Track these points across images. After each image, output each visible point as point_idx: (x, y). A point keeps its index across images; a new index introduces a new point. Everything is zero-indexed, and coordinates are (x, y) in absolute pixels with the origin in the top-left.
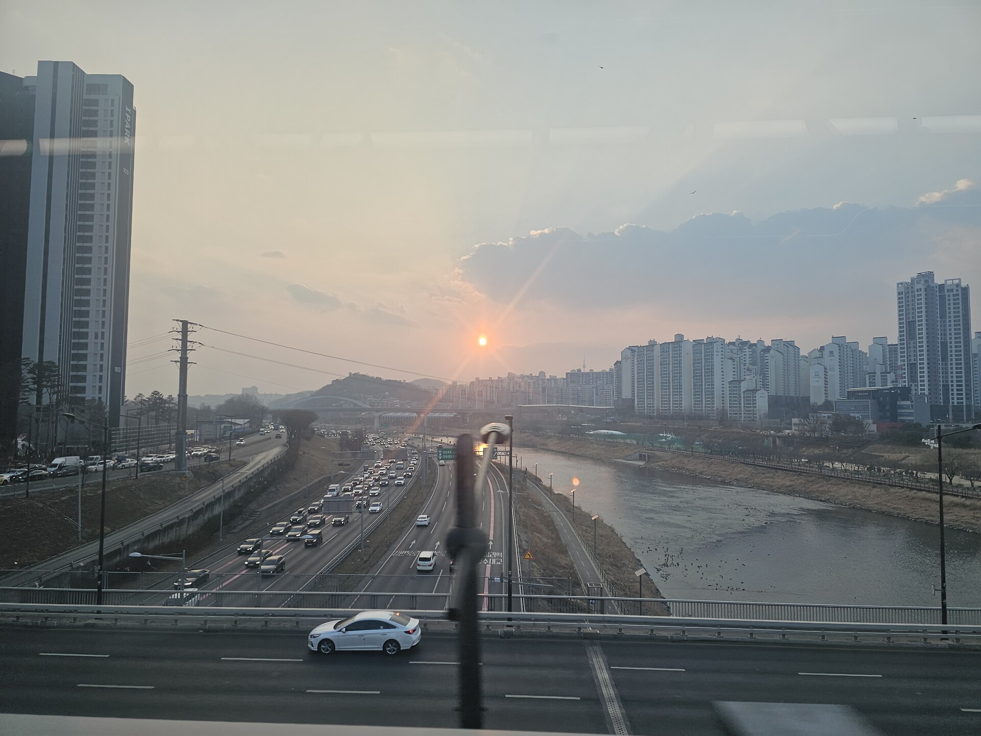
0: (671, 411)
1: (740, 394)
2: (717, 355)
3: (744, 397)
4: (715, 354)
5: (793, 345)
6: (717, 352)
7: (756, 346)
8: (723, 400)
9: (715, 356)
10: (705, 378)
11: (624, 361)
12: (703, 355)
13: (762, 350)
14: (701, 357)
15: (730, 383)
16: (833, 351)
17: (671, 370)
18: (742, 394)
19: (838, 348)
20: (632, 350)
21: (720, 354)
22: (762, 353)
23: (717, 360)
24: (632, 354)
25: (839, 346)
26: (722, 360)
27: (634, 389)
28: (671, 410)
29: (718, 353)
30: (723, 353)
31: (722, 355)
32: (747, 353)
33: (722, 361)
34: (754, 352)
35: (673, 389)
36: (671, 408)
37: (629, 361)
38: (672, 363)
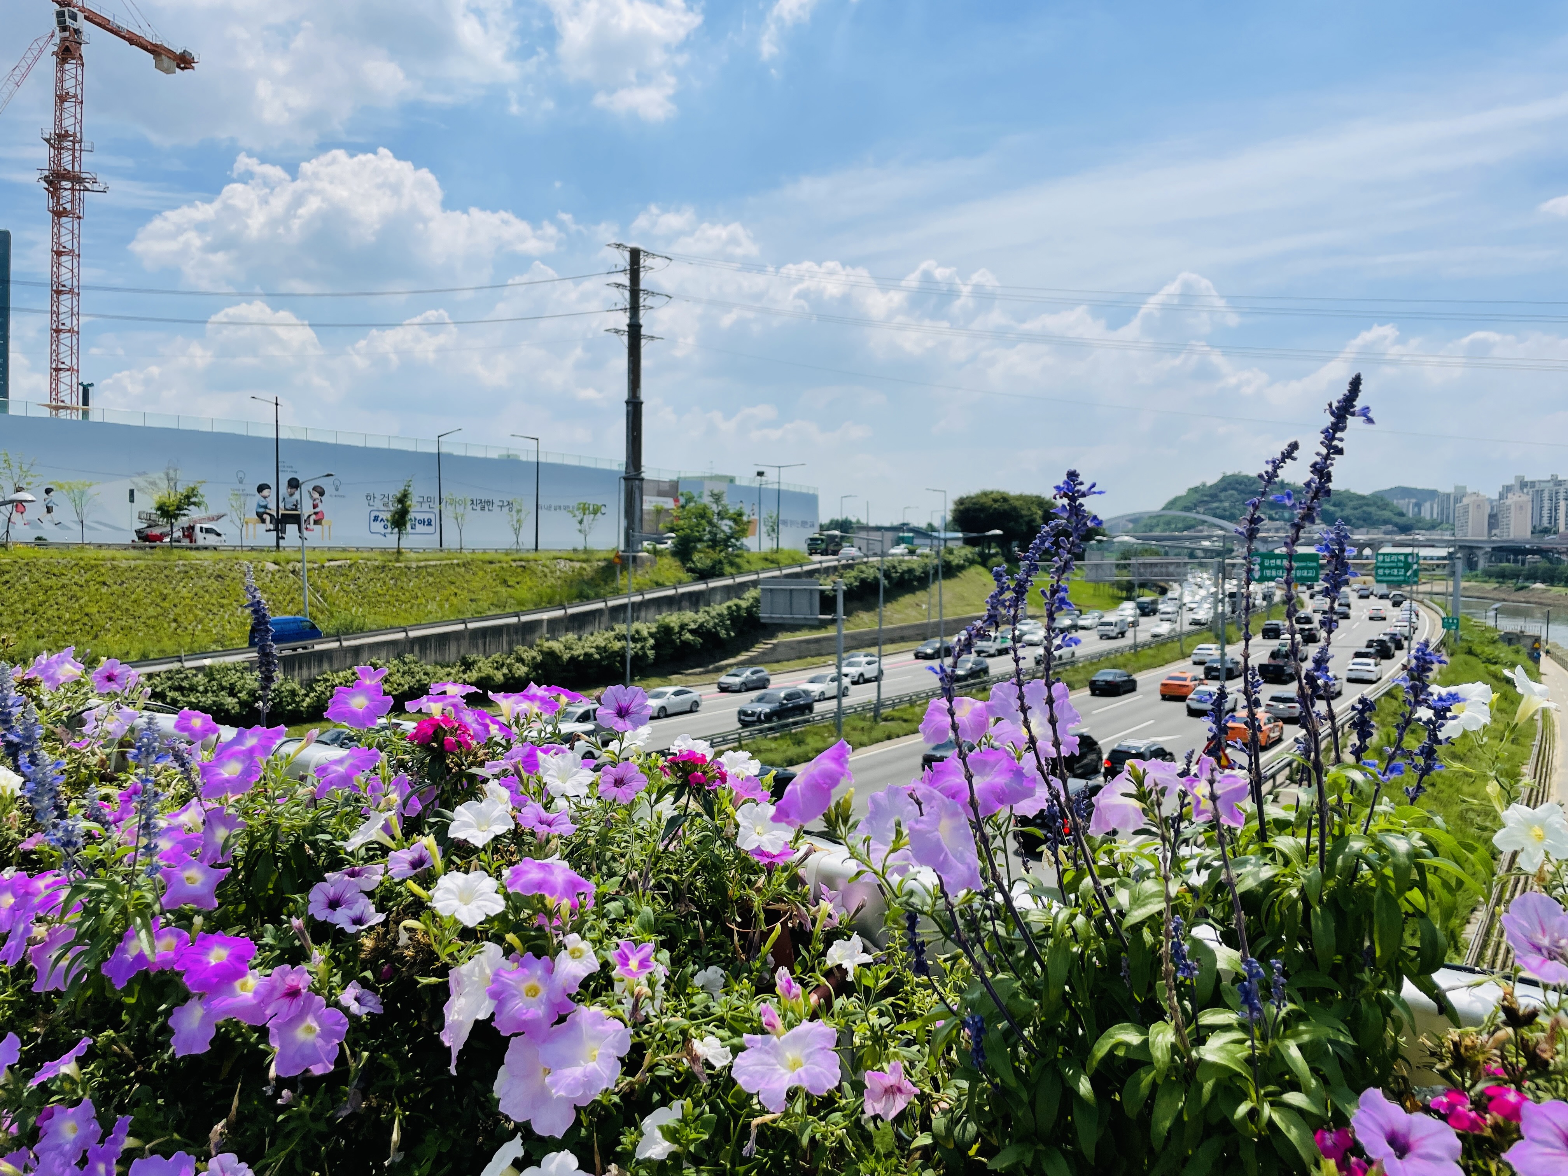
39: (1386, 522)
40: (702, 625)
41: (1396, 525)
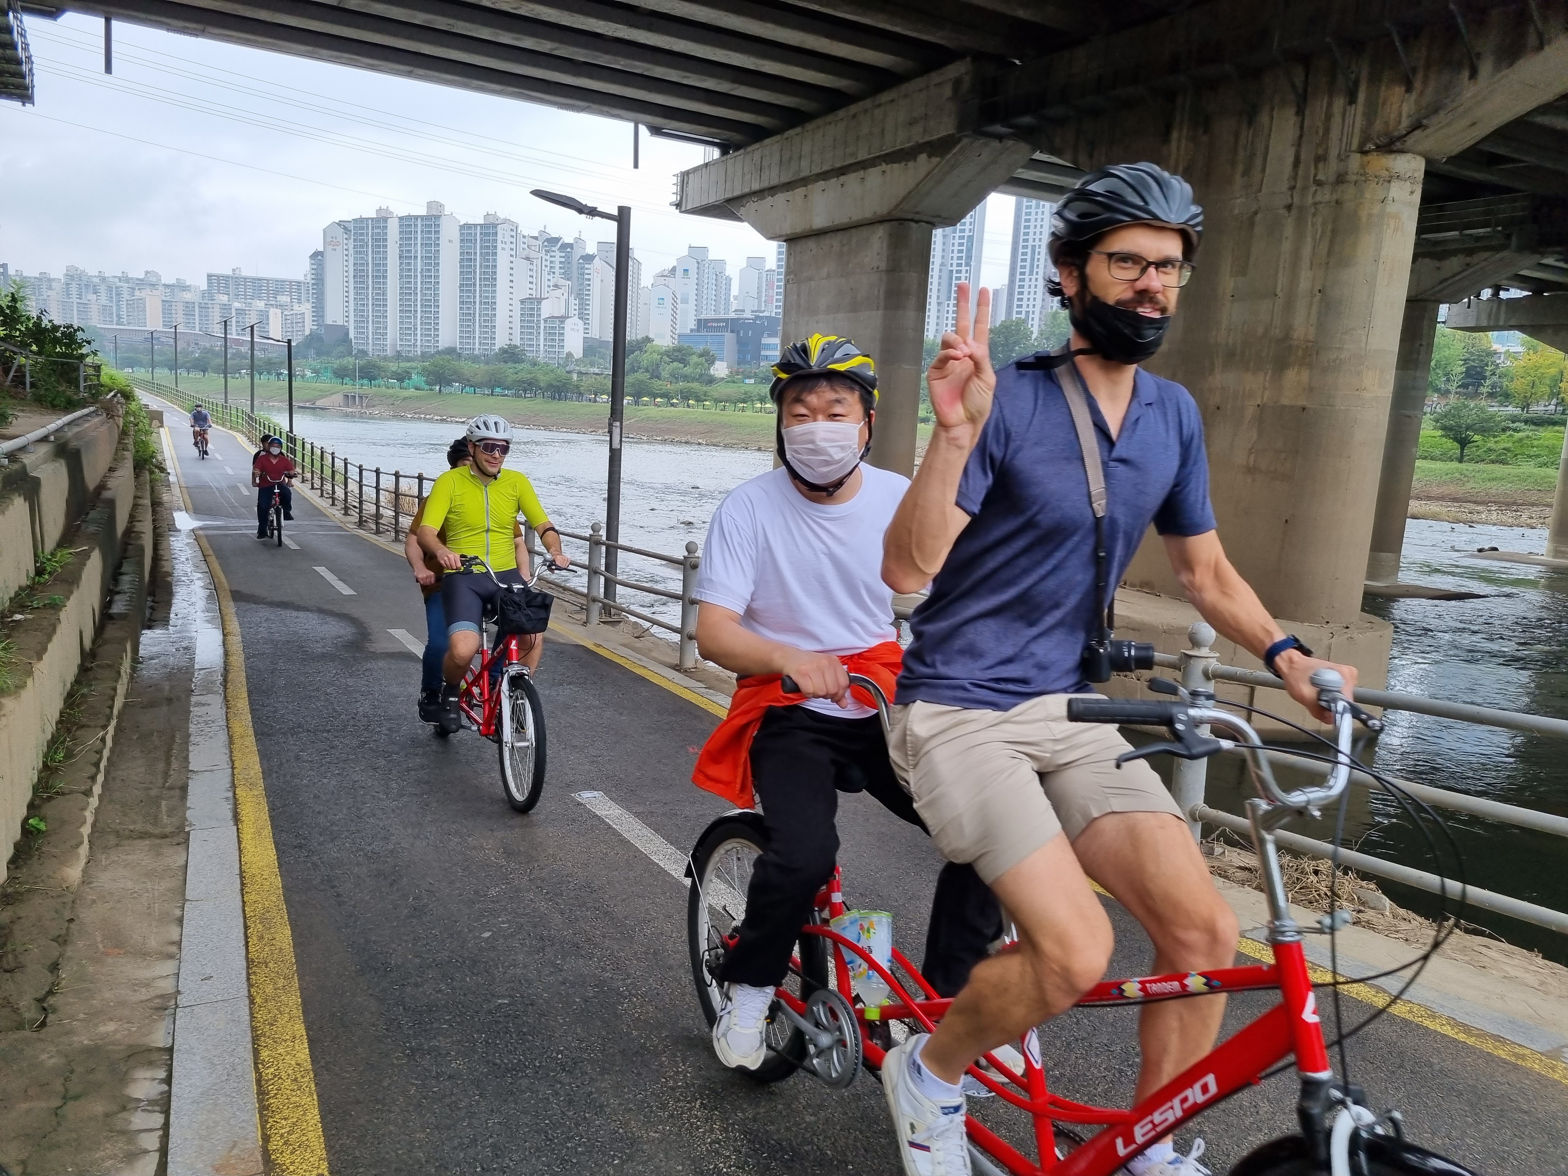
1: (538, 323)
2: (503, 249)
3: (545, 328)
4: (499, 245)
6: (502, 242)
7: (572, 248)
8: (510, 333)
10: (480, 291)
11: (330, 248)
12: (478, 247)
13: (582, 257)
14: (475, 248)
15: (522, 302)
16: (687, 270)
17: (419, 270)
18: (542, 322)
19: (696, 265)
20: (345, 228)
21: (508, 246)
22: (581, 261)
23: (503, 259)
24: (345, 236)
25: (698, 263)
26: (512, 259)
27: (348, 307)
28: (419, 347)
30: (514, 246)
31: (512, 249)
32: (557, 260)
33: (512, 262)
34: (568, 257)
35: (421, 306)
36: (419, 343)
37: (339, 250)
38: (422, 257)
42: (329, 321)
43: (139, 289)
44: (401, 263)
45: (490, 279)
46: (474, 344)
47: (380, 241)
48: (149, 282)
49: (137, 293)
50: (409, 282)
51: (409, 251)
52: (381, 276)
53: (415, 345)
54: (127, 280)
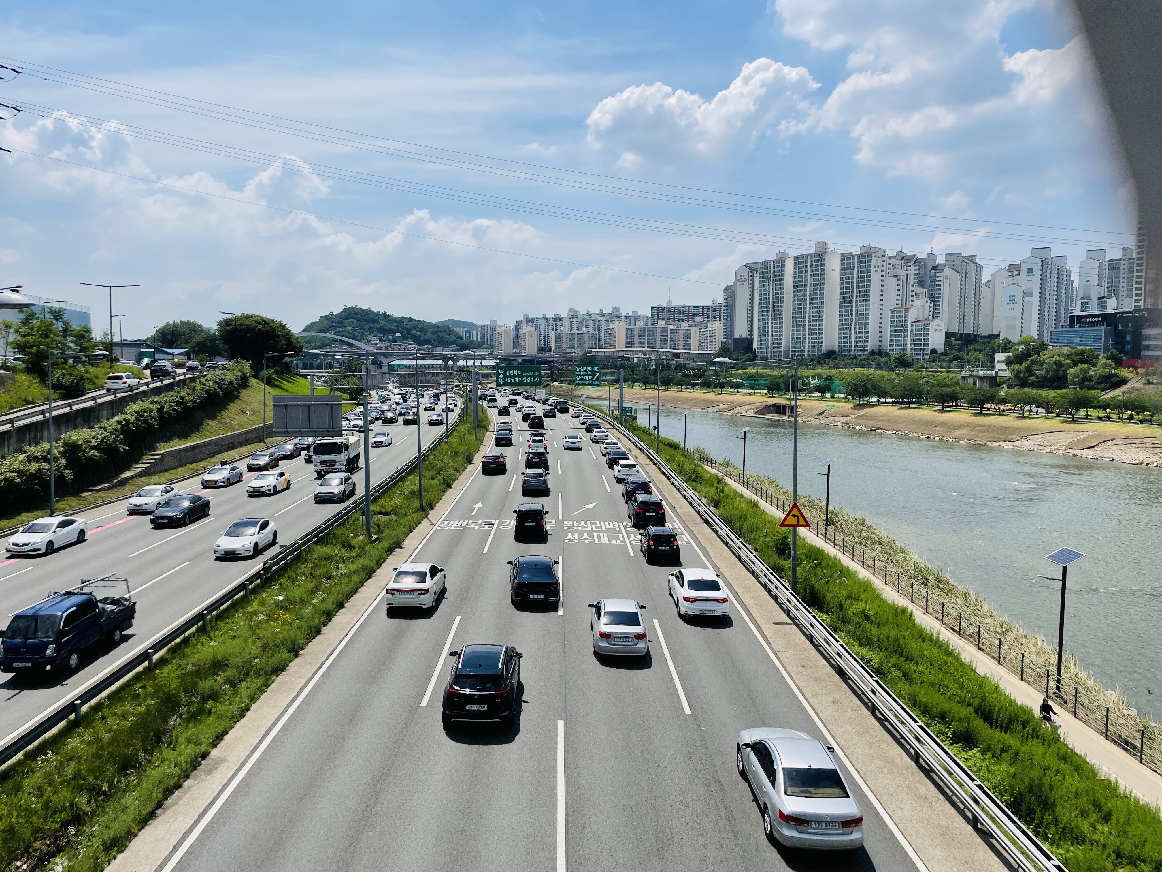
0: (806, 354)
1: (906, 326)
2: (876, 271)
3: (912, 331)
4: (873, 269)
5: (974, 260)
6: (875, 266)
7: (925, 263)
8: (881, 337)
9: (872, 273)
10: (856, 305)
11: (739, 284)
12: (855, 271)
13: (933, 268)
14: (853, 273)
15: (892, 311)
16: (1032, 269)
17: (808, 294)
18: (909, 326)
19: (1040, 264)
20: (750, 268)
21: (880, 269)
22: (932, 271)
23: (875, 278)
24: (751, 274)
25: (1041, 261)
26: (882, 278)
27: (752, 324)
28: (806, 351)
29: (876, 269)
30: (884, 268)
31: (883, 271)
32: (912, 272)
33: (882, 281)
34: (922, 269)
35: (809, 321)
36: (806, 349)
37: (746, 284)
38: (811, 284)
39: (452, 343)
40: (102, 441)
41: (458, 345)
42: (737, 336)
43: (611, 321)
44: (794, 292)
45: (865, 296)
46: (850, 347)
47: (779, 276)
48: (614, 316)
49: (610, 324)
50: (800, 304)
51: (801, 281)
52: (779, 300)
53: (803, 351)
54: (602, 315)
